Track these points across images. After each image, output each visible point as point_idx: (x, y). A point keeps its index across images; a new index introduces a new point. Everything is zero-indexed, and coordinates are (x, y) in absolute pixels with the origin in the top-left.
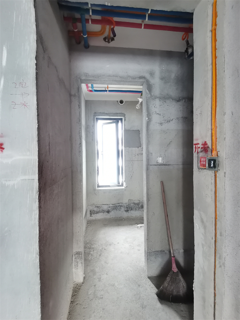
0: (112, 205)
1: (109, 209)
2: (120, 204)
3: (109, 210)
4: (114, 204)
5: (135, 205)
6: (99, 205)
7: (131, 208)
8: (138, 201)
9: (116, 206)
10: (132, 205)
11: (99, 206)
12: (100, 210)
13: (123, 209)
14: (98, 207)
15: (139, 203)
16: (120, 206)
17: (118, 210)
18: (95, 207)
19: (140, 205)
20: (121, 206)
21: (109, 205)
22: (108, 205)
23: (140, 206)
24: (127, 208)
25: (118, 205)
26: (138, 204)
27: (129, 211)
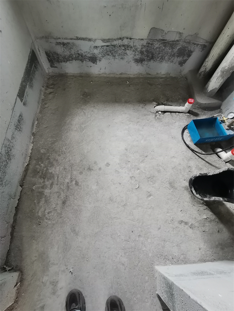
0: (104, 40)
1: (96, 51)
2: (126, 42)
3: (94, 54)
4: (108, 40)
5: (165, 46)
6: (66, 39)
7: (153, 54)
8: (178, 35)
9: (114, 46)
10: (157, 45)
11: (65, 41)
12: (73, 52)
13: (130, 54)
14: (64, 44)
15: (178, 41)
16: (124, 46)
17: (117, 57)
18: (58, 44)
19: (178, 48)
20: (127, 47)
21: (95, 40)
22: (90, 40)
23: (176, 50)
24: (142, 52)
25: (119, 42)
26: (172, 44)
27: (146, 63)
